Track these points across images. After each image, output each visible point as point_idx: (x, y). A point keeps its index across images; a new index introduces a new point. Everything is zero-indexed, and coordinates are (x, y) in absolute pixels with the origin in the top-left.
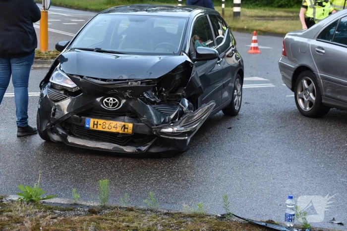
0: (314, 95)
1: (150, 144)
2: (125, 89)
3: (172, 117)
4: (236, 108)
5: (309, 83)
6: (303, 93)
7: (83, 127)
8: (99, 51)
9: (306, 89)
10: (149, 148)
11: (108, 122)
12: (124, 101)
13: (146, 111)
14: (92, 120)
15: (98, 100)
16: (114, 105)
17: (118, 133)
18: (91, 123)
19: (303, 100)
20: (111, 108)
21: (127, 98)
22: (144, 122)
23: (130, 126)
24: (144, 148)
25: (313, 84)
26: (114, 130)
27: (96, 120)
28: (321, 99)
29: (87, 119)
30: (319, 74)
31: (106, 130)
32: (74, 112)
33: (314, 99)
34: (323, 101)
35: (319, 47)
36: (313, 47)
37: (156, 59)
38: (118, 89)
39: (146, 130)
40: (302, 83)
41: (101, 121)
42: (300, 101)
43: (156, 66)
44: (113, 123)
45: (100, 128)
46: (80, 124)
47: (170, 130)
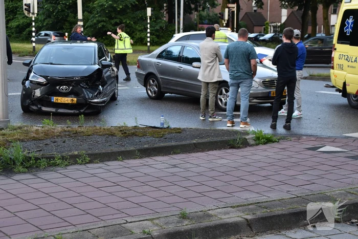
0: (157, 88)
1: (85, 108)
2: (72, 81)
3: (96, 94)
4: (116, 96)
5: (153, 81)
6: (151, 87)
7: (50, 101)
8: (51, 64)
9: (152, 85)
10: (85, 110)
11: (63, 98)
12: (71, 88)
13: (83, 92)
14: (55, 98)
15: (58, 88)
16: (66, 89)
17: (69, 104)
18: (55, 99)
19: (151, 91)
20: (64, 91)
21: (73, 86)
22: (82, 97)
23: (75, 99)
24: (82, 111)
25: (156, 82)
26: (67, 102)
27: (57, 98)
28: (161, 89)
29: (52, 97)
30: (159, 76)
31: (63, 102)
32: (45, 94)
33: (157, 89)
34: (162, 90)
35: (158, 62)
36: (155, 63)
37: (85, 67)
38: (67, 81)
39: (83, 102)
40: (150, 82)
41: (59, 98)
42: (149, 92)
43: (86, 70)
44: (66, 99)
45: (59, 102)
46: (49, 100)
47: (96, 100)
